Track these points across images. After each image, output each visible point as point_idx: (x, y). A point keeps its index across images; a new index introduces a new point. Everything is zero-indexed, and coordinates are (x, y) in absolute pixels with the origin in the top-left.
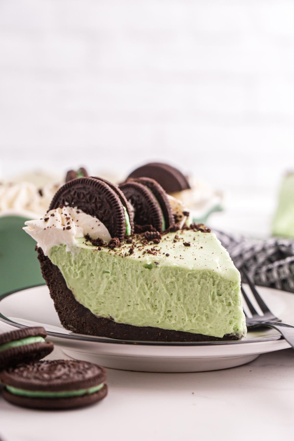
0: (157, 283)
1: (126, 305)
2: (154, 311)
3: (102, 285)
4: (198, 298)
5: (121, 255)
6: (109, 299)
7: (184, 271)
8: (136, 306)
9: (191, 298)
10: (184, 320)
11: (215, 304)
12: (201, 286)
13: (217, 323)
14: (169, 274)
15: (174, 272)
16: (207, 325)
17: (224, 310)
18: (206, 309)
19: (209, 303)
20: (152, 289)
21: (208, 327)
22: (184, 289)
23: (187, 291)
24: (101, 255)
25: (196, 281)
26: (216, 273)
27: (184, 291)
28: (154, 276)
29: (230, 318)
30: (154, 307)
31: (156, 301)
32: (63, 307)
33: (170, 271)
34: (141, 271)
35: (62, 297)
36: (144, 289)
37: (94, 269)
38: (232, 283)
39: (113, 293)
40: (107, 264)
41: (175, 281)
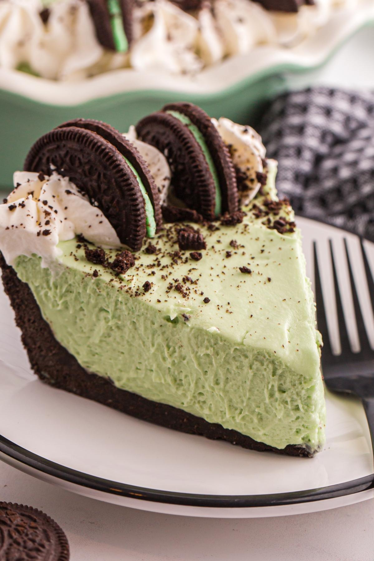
0: (184, 349)
1: (134, 368)
2: (177, 389)
3: (97, 329)
4: (248, 388)
5: (130, 291)
6: (107, 352)
7: (228, 342)
8: (149, 373)
9: (236, 385)
10: (223, 413)
11: (273, 404)
12: (253, 372)
13: (275, 430)
14: (204, 342)
15: (212, 341)
16: (259, 430)
17: (287, 415)
18: (259, 407)
19: (265, 399)
20: (176, 357)
21: (261, 433)
22: (226, 369)
23: (231, 373)
24: (98, 284)
25: (246, 362)
26: (280, 358)
27: (225, 372)
28: (180, 337)
29: (297, 426)
30: (178, 382)
31: (181, 374)
32: (35, 344)
33: (206, 337)
34: (160, 325)
35: (34, 328)
36: (162, 352)
37: (85, 302)
38: (303, 379)
39: (115, 345)
40: (106, 300)
41: (213, 355)
